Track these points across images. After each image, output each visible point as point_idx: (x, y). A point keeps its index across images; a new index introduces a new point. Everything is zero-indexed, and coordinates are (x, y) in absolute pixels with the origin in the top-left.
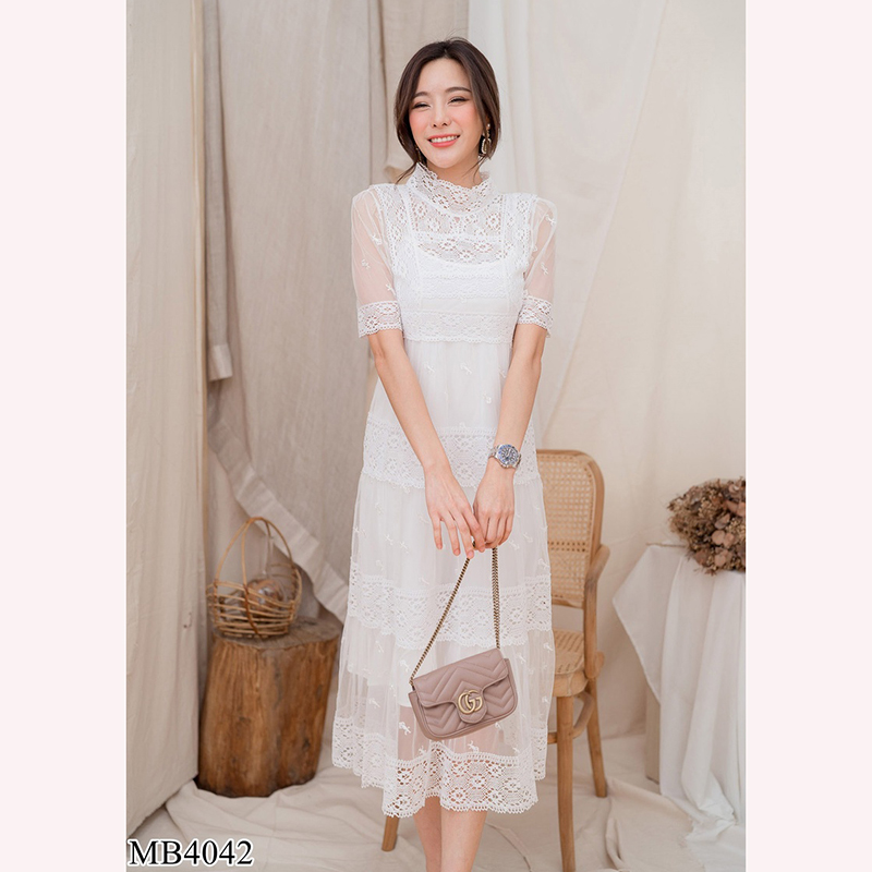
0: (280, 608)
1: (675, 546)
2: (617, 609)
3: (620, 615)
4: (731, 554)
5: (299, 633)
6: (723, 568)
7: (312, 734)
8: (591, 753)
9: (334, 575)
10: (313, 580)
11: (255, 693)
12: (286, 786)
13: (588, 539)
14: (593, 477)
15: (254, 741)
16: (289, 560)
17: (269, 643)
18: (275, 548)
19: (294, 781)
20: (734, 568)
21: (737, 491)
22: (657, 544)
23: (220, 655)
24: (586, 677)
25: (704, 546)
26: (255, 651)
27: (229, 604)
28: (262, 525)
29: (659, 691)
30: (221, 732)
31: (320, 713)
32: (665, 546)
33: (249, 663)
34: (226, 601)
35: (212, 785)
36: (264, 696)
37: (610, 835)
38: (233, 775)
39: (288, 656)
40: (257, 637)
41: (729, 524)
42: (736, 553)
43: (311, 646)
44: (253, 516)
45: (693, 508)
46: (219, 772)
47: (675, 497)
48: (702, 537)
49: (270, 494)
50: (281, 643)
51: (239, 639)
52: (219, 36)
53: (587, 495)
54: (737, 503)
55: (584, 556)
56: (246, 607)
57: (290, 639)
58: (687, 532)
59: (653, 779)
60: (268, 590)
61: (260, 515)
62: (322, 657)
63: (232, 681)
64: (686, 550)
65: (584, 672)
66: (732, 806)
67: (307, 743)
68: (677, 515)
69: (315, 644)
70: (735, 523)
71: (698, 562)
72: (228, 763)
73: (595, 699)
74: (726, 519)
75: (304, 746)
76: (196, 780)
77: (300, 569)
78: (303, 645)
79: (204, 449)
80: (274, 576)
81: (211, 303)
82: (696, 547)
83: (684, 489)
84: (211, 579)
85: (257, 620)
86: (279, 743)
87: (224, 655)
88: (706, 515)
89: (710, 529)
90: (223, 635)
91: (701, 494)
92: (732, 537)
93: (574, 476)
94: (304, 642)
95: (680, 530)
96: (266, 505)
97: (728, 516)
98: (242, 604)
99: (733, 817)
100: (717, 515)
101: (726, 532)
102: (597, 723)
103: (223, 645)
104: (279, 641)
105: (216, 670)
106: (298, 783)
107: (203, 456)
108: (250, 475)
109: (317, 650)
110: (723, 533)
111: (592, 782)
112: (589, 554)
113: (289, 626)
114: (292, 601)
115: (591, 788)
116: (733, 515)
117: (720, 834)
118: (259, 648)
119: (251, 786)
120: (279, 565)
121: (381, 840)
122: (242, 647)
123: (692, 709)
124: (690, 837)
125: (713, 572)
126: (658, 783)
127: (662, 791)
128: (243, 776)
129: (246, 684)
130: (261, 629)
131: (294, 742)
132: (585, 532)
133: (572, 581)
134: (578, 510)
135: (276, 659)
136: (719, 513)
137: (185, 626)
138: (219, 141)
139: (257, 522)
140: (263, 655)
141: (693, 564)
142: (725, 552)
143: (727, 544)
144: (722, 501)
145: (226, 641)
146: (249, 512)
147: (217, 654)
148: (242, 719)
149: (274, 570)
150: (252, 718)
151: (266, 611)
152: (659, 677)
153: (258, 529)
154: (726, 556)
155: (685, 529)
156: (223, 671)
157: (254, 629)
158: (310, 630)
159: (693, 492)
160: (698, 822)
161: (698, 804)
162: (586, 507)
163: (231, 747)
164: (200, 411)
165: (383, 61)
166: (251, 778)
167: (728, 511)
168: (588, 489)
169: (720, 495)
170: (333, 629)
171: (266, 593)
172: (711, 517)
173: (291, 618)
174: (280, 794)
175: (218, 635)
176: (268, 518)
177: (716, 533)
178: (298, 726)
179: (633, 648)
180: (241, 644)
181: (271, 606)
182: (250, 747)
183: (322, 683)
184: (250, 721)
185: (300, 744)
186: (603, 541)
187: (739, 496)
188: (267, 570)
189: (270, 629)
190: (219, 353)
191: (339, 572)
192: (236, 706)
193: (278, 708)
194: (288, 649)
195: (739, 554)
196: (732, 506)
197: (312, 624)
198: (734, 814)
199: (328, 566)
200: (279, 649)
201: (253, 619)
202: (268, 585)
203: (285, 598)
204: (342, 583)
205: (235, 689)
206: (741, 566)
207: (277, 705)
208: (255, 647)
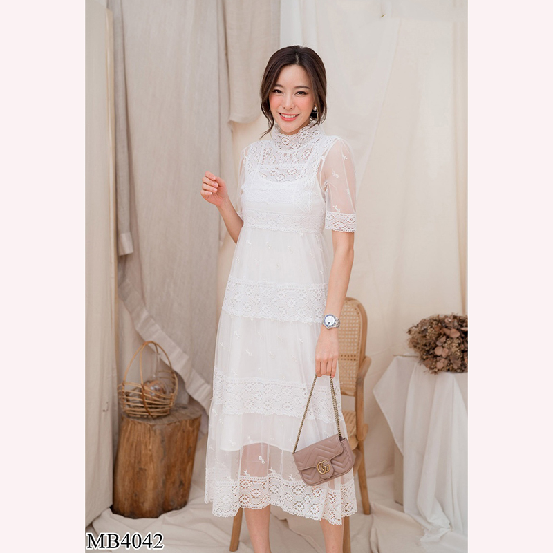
0: (164, 399)
1: (411, 356)
2: (376, 396)
3: (378, 400)
4: (446, 362)
5: (177, 414)
6: (441, 370)
7: (185, 477)
8: (360, 487)
9: (199, 377)
10: (185, 380)
11: (149, 452)
12: (168, 511)
13: (357, 353)
14: (360, 314)
15: (148, 482)
16: (170, 368)
17: (158, 421)
18: (161, 360)
19: (174, 507)
20: (448, 370)
21: (450, 322)
22: (400, 355)
23: (127, 429)
24: (357, 440)
25: (430, 356)
26: (149, 426)
27: (132, 396)
28: (152, 346)
29: (403, 447)
30: (127, 478)
31: (190, 464)
32: (406, 356)
33: (145, 433)
34: (130, 395)
35: (122, 511)
36: (154, 454)
37: (373, 538)
38: (135, 505)
39: (169, 429)
40: (150, 417)
41: (445, 343)
42: (450, 360)
43: (184, 422)
44: (147, 340)
45: (423, 333)
46: (126, 502)
47: (411, 326)
48: (428, 351)
49: (157, 326)
50: (165, 421)
51: (138, 418)
52: (124, 40)
53: (357, 325)
54: (450, 329)
55: (355, 363)
56: (142, 398)
57: (171, 418)
58: (419, 348)
59: (399, 502)
60: (157, 387)
61: (151, 340)
62: (191, 429)
63: (135, 444)
64: (419, 359)
65: (356, 436)
66: (449, 519)
67: (182, 484)
68: (413, 338)
69: (186, 421)
70: (449, 342)
71: (426, 366)
72: (132, 497)
73: (363, 453)
74: (443, 339)
75: (180, 485)
76: (112, 508)
77: (177, 374)
79: (115, 299)
80: (161, 378)
81: (119, 206)
82: (425, 357)
83: (417, 321)
84: (120, 381)
85: (150, 406)
86: (164, 484)
87: (129, 429)
88: (431, 337)
89: (434, 346)
90: (129, 416)
91: (428, 324)
92: (447, 351)
93: (348, 314)
94: (180, 419)
95: (415, 347)
96: (155, 333)
97: (445, 337)
98: (140, 396)
99: (449, 526)
100: (438, 337)
101: (443, 347)
102: (364, 468)
103: (128, 423)
104: (164, 419)
105: (124, 438)
106: (176, 509)
107: (115, 303)
108: (145, 314)
109: (188, 425)
110: (441, 348)
111: (361, 505)
112: (358, 362)
113: (170, 410)
114: (172, 394)
115: (361, 509)
116: (448, 337)
117: (442, 537)
118: (151, 424)
119: (147, 511)
120: (163, 371)
121: (229, 544)
122: (140, 423)
123: (423, 458)
124: (423, 539)
125: (435, 372)
126: (402, 505)
127: (405, 510)
128: (141, 505)
130: (152, 412)
131: (174, 483)
132: (356, 348)
133: (348, 379)
134: (351, 334)
135: (162, 431)
136: (439, 335)
137: (104, 411)
138: (124, 105)
139: (150, 345)
140: (154, 428)
141: (423, 368)
142: (443, 360)
143: (444, 355)
144: (441, 328)
145: (131, 419)
146: (144, 338)
147: (124, 428)
148: (141, 469)
149: (160, 375)
150: (147, 468)
151: (155, 400)
152: (402, 439)
153: (150, 348)
154: (444, 363)
155: (418, 346)
156: (128, 439)
157: (148, 412)
158: (183, 412)
159: (423, 323)
160: (428, 530)
161: (428, 519)
162: (356, 333)
163: (134, 487)
164: (113, 274)
165: (227, 54)
166: (147, 506)
167: (445, 334)
168: (357, 321)
169: (440, 324)
170: (198, 411)
171: (156, 390)
172: (434, 338)
173: (171, 405)
174: (165, 516)
175: (125, 416)
176: (157, 342)
177: (437, 348)
178: (176, 473)
179: (386, 420)
180: (140, 421)
181: (159, 397)
182: (146, 487)
183: (191, 445)
184: (146, 470)
185: (177, 484)
186: (367, 354)
187: (451, 325)
188: (156, 375)
189: (158, 412)
190: (125, 238)
191: (201, 374)
192: (137, 461)
193: (163, 462)
194: (169, 424)
195: (452, 361)
196: (447, 332)
197: (185, 408)
198: (450, 524)
199: (194, 371)
200: (164, 424)
201: (147, 406)
202: (157, 384)
203: (167, 392)
204: (203, 381)
205: (136, 450)
206: (453, 369)
207: (162, 460)
208: (149, 423)
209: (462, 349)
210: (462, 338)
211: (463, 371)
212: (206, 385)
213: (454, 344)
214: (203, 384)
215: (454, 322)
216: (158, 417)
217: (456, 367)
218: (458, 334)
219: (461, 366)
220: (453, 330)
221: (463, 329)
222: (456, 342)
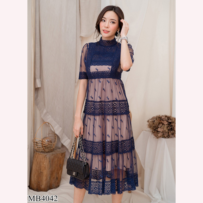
0: (51, 145)
1: (148, 131)
4: (162, 134)
5: (56, 151)
6: (160, 137)
7: (58, 176)
10: (60, 137)
11: (44, 166)
12: (52, 189)
15: (44, 178)
16: (54, 132)
17: (48, 154)
18: (51, 129)
19: (54, 188)
20: (163, 137)
21: (164, 118)
22: (145, 130)
23: (36, 156)
25: (156, 131)
26: (44, 155)
27: (38, 144)
28: (47, 123)
29: (144, 167)
30: (36, 175)
31: (61, 171)
32: (147, 131)
33: (43, 158)
35: (33, 188)
36: (46, 167)
38: (38, 186)
39: (52, 157)
40: (45, 152)
41: (162, 126)
42: (163, 133)
43: (58, 154)
45: (153, 122)
46: (35, 185)
47: (149, 119)
48: (155, 129)
49: (50, 116)
50: (51, 153)
51: (40, 152)
54: (164, 121)
56: (42, 144)
57: (53, 153)
58: (152, 128)
60: (48, 140)
61: (47, 121)
62: (61, 157)
63: (39, 162)
64: (151, 132)
66: (161, 196)
67: (57, 178)
68: (149, 124)
69: (59, 154)
70: (163, 126)
71: (154, 135)
72: (37, 183)
74: (161, 125)
75: (56, 179)
76: (29, 187)
77: (57, 135)
78: (56, 154)
79: (33, 105)
80: (50, 136)
82: (154, 132)
83: (151, 117)
85: (45, 148)
86: (50, 178)
87: (37, 156)
88: (156, 124)
89: (157, 127)
90: (37, 151)
91: (155, 119)
92: (162, 129)
95: (150, 127)
96: (49, 119)
97: (162, 124)
99: (161, 199)
100: (159, 124)
101: (161, 128)
103: (36, 154)
104: (50, 153)
105: (35, 160)
106: (55, 188)
108: (45, 111)
109: (60, 155)
110: (160, 128)
113: (53, 149)
114: (54, 143)
116: (163, 124)
118: (45, 154)
119: (43, 189)
120: (51, 134)
122: (41, 154)
123: (152, 171)
125: (158, 138)
126: (143, 189)
127: (145, 191)
128: (41, 186)
129: (42, 164)
130: (46, 150)
131: (54, 178)
135: (49, 158)
136: (159, 123)
138: (39, 29)
140: (46, 156)
142: (161, 133)
143: (161, 131)
144: (160, 120)
145: (37, 153)
146: (45, 121)
147: (35, 156)
148: (41, 172)
149: (50, 135)
150: (43, 172)
151: (47, 145)
154: (161, 134)
155: (151, 127)
156: (36, 160)
158: (58, 150)
159: (153, 118)
160: (153, 200)
161: (153, 196)
163: (38, 179)
164: (33, 95)
165: (80, 10)
166: (43, 187)
167: (162, 123)
169: (160, 119)
170: (64, 150)
171: (48, 141)
172: (157, 124)
173: (54, 147)
174: (50, 191)
175: (35, 151)
176: (49, 122)
177: (159, 128)
178: (55, 174)
180: (41, 153)
181: (49, 144)
182: (43, 179)
183: (61, 163)
184: (43, 173)
185: (55, 178)
187: (164, 119)
188: (48, 135)
189: (49, 150)
190: (38, 81)
191: (67, 135)
192: (39, 169)
193: (50, 170)
194: (52, 155)
195: (164, 134)
196: (163, 122)
197: (59, 148)
198: (162, 198)
199: (64, 134)
200: (50, 155)
201: (44, 147)
202: (48, 139)
203: (53, 142)
204: (67, 138)
205: (39, 165)
206: (165, 137)
208: (44, 154)
209: (169, 129)
210: (169, 124)
211: (168, 137)
212: (69, 140)
213: (165, 127)
214: (67, 139)
216: (48, 152)
217: (166, 136)
218: (167, 123)
219: (168, 135)
220: (165, 121)
221: (169, 121)
222: (166, 126)
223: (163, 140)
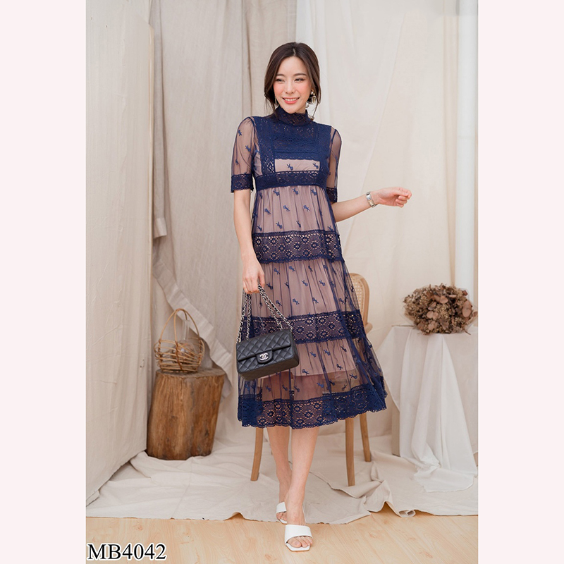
1: (407, 326)
5: (203, 372)
6: (432, 331)
7: (210, 428)
8: (362, 436)
9: (221, 346)
10: (210, 347)
11: (180, 402)
12: (196, 456)
14: (363, 287)
15: (179, 429)
16: (198, 336)
17: (189, 376)
18: (191, 330)
19: (200, 453)
20: (438, 332)
21: (440, 290)
22: (397, 325)
23: (161, 383)
25: (422, 320)
26: (180, 379)
27: (164, 357)
29: (399, 404)
30: (161, 425)
31: (214, 417)
32: (402, 326)
33: (177, 386)
36: (185, 404)
38: (167, 449)
39: (198, 382)
40: (182, 371)
42: (439, 323)
43: (210, 378)
45: (417, 301)
46: (159, 447)
47: (407, 296)
48: (422, 315)
49: (186, 300)
50: (195, 376)
51: (172, 373)
53: (360, 296)
54: (440, 296)
57: (199, 374)
58: (413, 314)
61: (181, 307)
62: (216, 385)
63: (168, 396)
66: (438, 460)
67: (207, 433)
68: (408, 306)
69: (212, 377)
70: (439, 307)
71: (419, 329)
72: (165, 442)
74: (434, 304)
75: (206, 434)
76: (146, 451)
77: (203, 341)
81: (155, 195)
82: (418, 321)
85: (182, 361)
86: (192, 430)
87: (163, 383)
88: (423, 303)
89: (426, 311)
90: (163, 372)
91: (421, 293)
92: (437, 314)
94: (207, 376)
95: (410, 314)
97: (435, 303)
98: (173, 357)
99: (439, 465)
100: (430, 303)
101: (434, 312)
102: (366, 421)
103: (163, 377)
105: (158, 392)
106: (202, 455)
108: (176, 289)
109: (214, 381)
110: (432, 312)
111: (363, 453)
113: (198, 367)
115: (363, 458)
116: (438, 303)
117: (432, 473)
118: (183, 377)
119: (177, 454)
120: (192, 337)
122: (173, 378)
123: (417, 409)
124: (416, 475)
125: (427, 334)
127: (401, 455)
128: (173, 449)
129: (175, 398)
130: (184, 367)
131: (201, 431)
135: (192, 384)
136: (431, 301)
137: (141, 367)
138: (161, 108)
139: (180, 314)
140: (185, 381)
141: (417, 331)
142: (434, 322)
144: (432, 294)
145: (165, 375)
146: (174, 307)
148: (173, 417)
150: (178, 416)
152: (399, 397)
153: (179, 318)
154: (434, 325)
156: (162, 392)
157: (180, 367)
158: (209, 372)
159: (417, 292)
160: (420, 468)
161: (420, 458)
163: (166, 433)
164: (150, 252)
165: (249, 68)
166: (177, 450)
167: (435, 301)
168: (360, 293)
169: (431, 292)
170: (220, 372)
172: (426, 304)
173: (200, 363)
176: (186, 309)
177: (429, 313)
178: (203, 422)
180: (173, 376)
182: (177, 433)
183: (216, 400)
184: (177, 418)
185: (204, 433)
187: (441, 293)
189: (188, 368)
190: (160, 222)
191: (223, 344)
192: (169, 410)
193: (193, 411)
194: (198, 378)
195: (441, 324)
196: (437, 298)
197: (209, 369)
198: (439, 463)
199: (217, 341)
200: (193, 378)
204: (225, 350)
205: (169, 401)
207: (192, 409)
208: (180, 377)
209: (450, 313)
210: (450, 304)
211: (450, 330)
212: (227, 354)
213: (443, 309)
214: (225, 353)
215: (443, 291)
217: (444, 330)
218: (447, 301)
219: (449, 327)
220: (443, 297)
221: (450, 296)
222: (445, 307)
223: (440, 337)
